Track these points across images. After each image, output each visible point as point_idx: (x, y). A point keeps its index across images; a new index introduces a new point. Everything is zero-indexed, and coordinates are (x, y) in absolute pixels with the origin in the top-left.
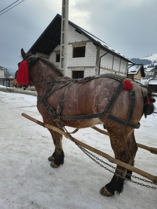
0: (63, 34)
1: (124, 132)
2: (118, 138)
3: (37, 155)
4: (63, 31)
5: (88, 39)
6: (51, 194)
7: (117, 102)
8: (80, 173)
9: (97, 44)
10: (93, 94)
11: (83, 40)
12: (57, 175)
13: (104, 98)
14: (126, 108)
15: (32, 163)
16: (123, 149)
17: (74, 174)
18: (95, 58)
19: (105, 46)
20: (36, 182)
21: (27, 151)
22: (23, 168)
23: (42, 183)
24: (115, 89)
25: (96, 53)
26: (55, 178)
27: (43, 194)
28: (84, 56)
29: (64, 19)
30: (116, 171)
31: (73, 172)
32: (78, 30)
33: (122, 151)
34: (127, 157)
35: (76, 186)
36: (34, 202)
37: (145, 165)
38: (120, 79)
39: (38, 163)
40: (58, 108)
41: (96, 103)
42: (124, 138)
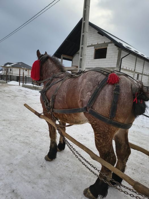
0: (83, 36)
1: (106, 131)
2: (101, 137)
3: (37, 147)
4: (83, 32)
5: (110, 41)
6: (34, 186)
7: (99, 97)
8: (71, 170)
9: (119, 46)
10: (80, 88)
11: (105, 42)
12: (47, 168)
13: (88, 92)
14: (108, 104)
15: (29, 153)
16: (107, 150)
17: (65, 170)
18: (116, 59)
19: (128, 47)
20: (26, 172)
21: (29, 142)
22: (19, 157)
23: (31, 174)
24: (98, 83)
25: (117, 54)
26: (44, 171)
27: (27, 184)
28: (105, 57)
29: (84, 22)
30: (100, 175)
31: (64, 168)
32: (101, 32)
33: (106, 152)
34: (111, 159)
35: (62, 182)
36: (15, 191)
37: (145, 172)
38: (106, 72)
39: (34, 155)
40: (51, 100)
41: (81, 98)
42: (107, 138)
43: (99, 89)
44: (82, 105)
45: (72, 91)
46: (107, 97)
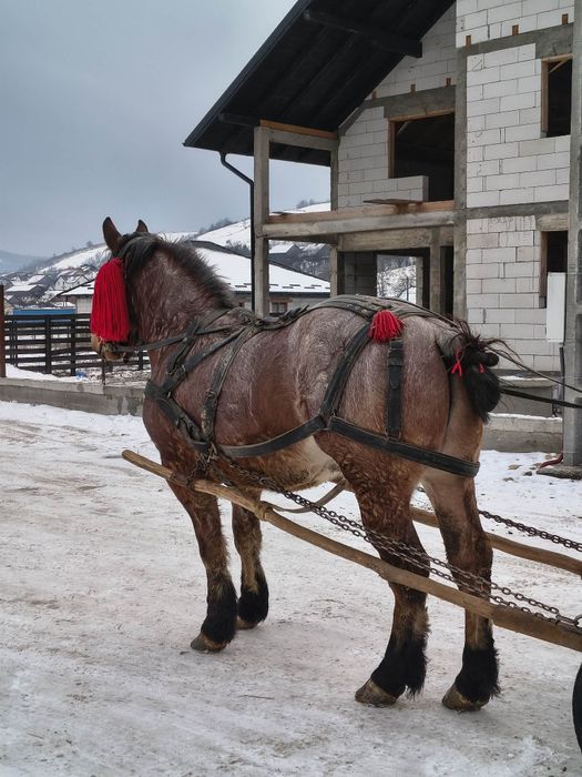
10: (294, 364)
13: (319, 372)
24: (344, 343)
38: (369, 309)
40: (203, 415)
41: (302, 393)
42: (391, 500)
43: (348, 357)
44: (308, 413)
45: (272, 374)
46: (368, 381)
